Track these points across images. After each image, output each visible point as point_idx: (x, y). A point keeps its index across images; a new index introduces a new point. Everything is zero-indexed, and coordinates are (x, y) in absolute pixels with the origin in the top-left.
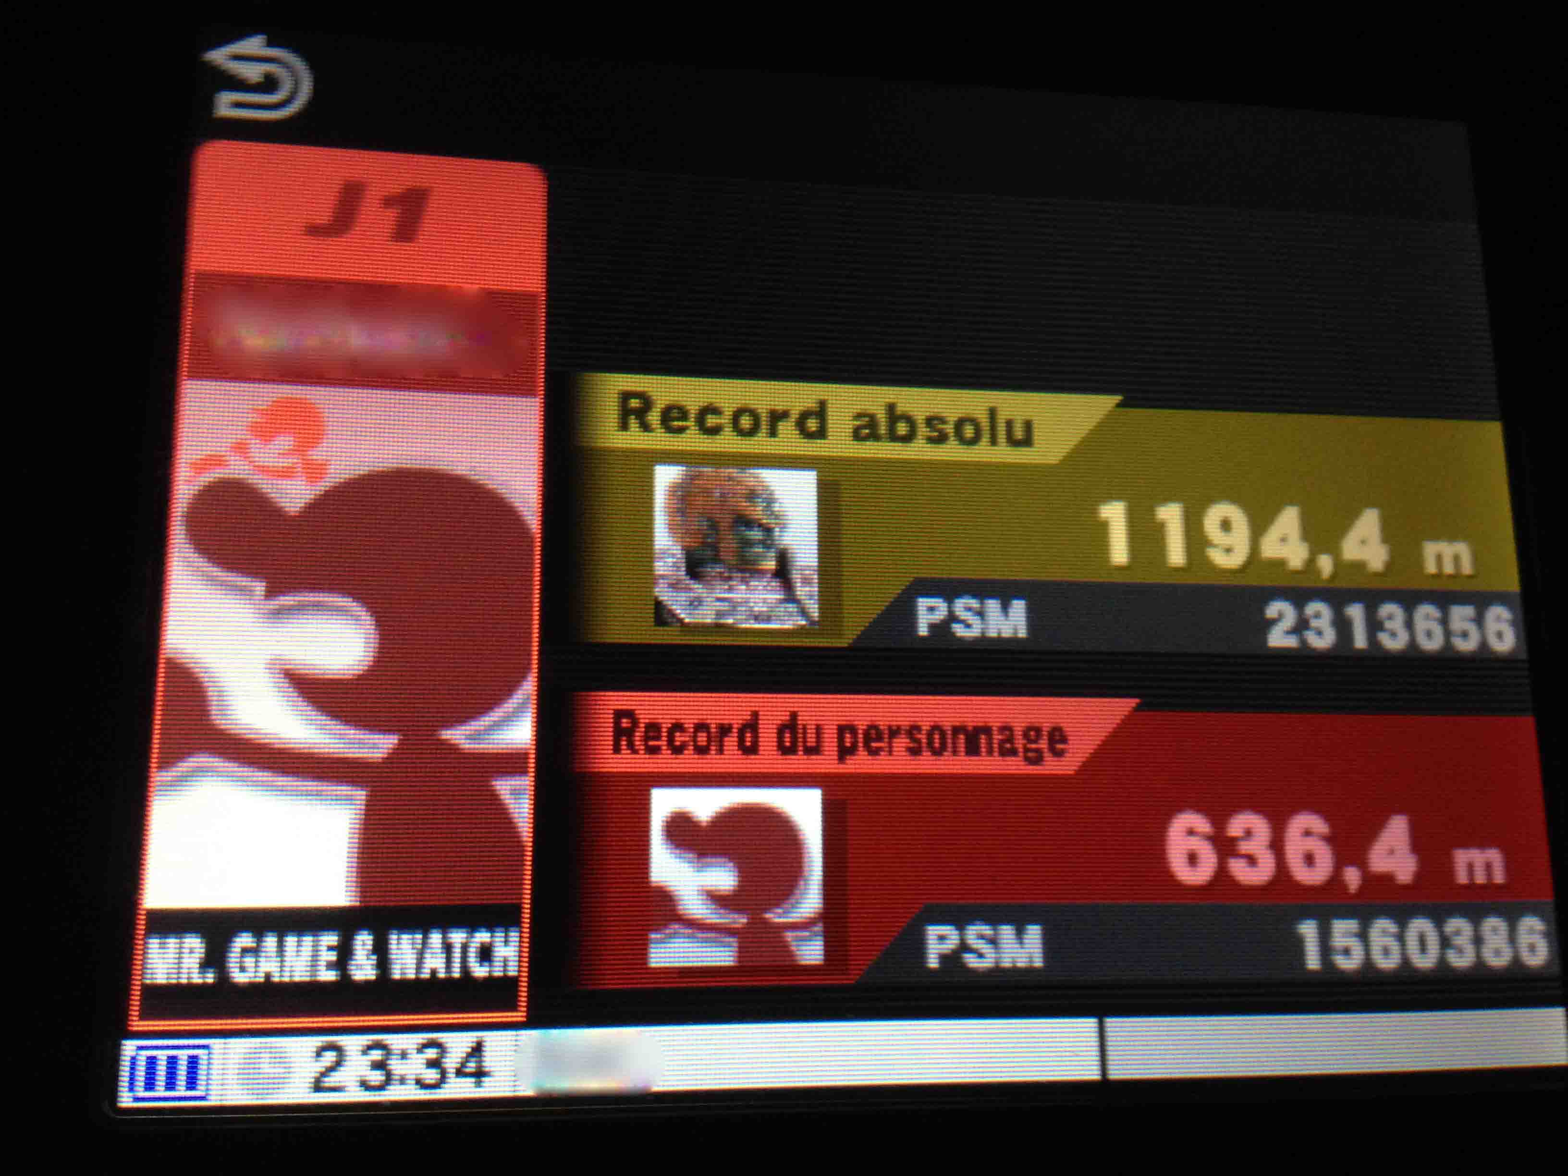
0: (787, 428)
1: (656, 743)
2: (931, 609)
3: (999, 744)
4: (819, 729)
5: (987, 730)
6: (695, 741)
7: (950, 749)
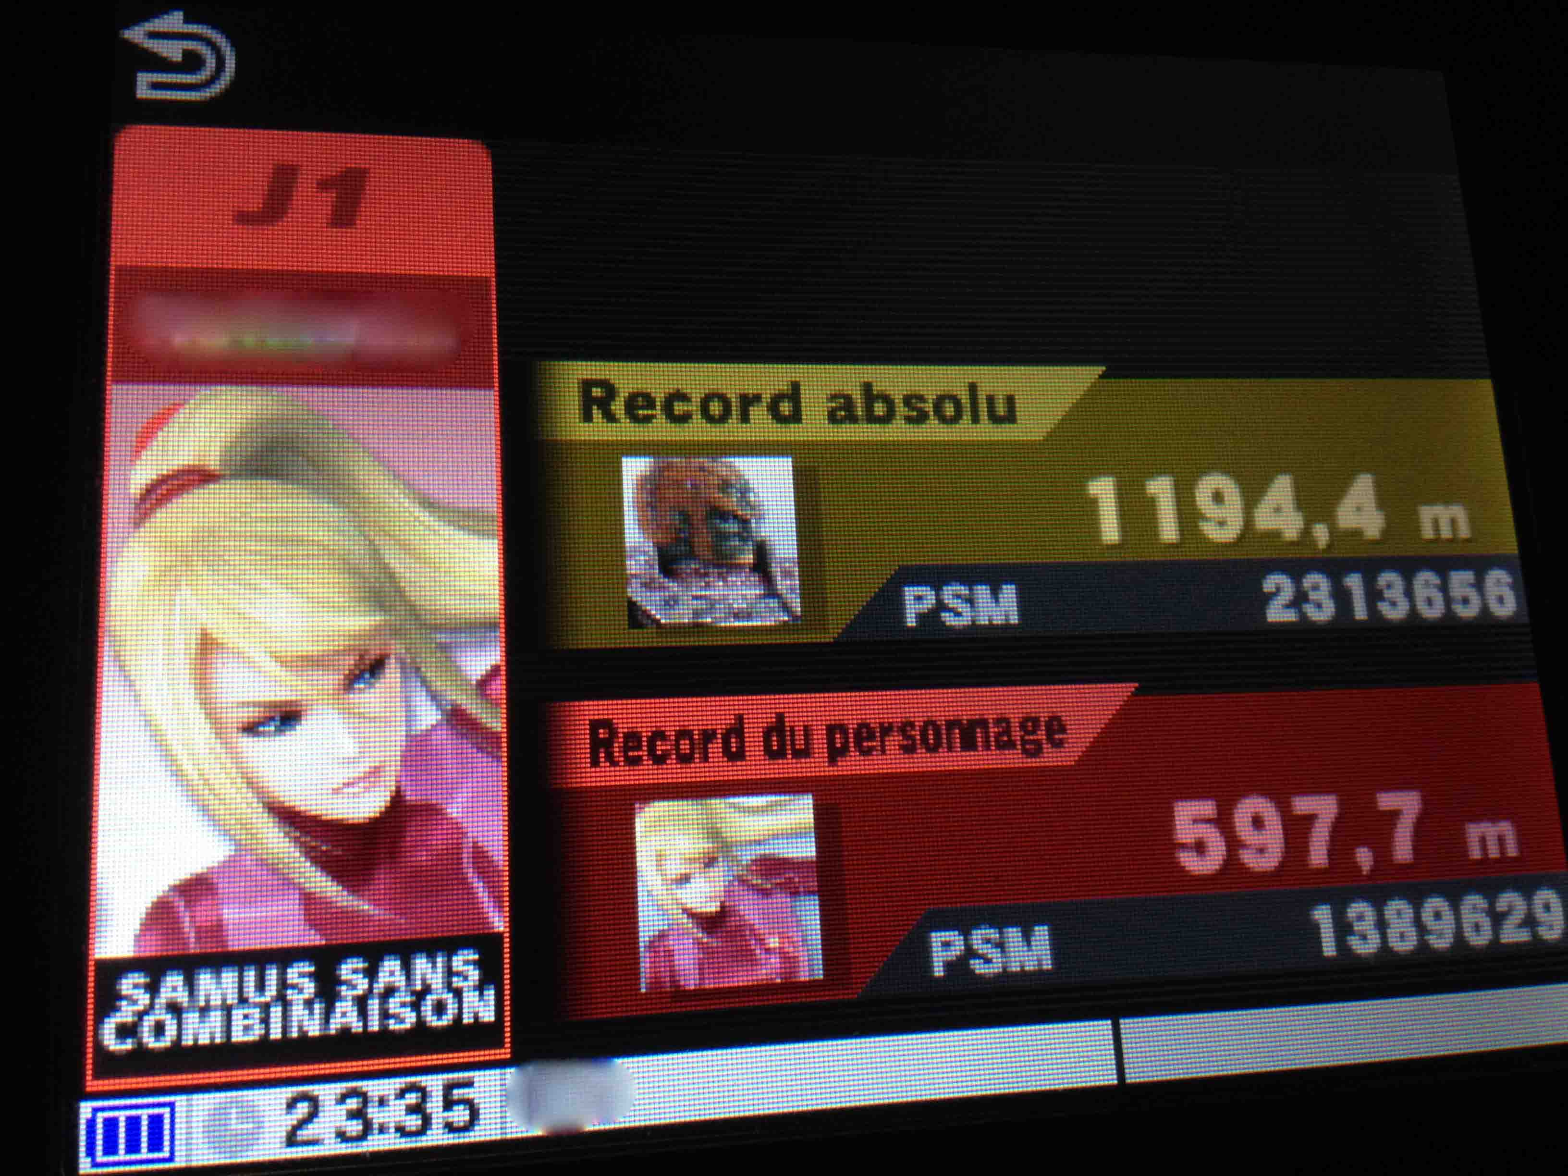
0: (758, 413)
1: (636, 753)
2: (919, 598)
3: (995, 737)
4: (807, 730)
5: (983, 723)
6: (678, 749)
7: (945, 745)
